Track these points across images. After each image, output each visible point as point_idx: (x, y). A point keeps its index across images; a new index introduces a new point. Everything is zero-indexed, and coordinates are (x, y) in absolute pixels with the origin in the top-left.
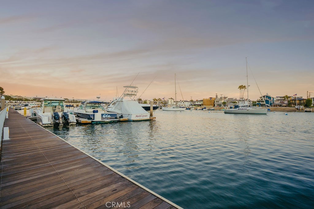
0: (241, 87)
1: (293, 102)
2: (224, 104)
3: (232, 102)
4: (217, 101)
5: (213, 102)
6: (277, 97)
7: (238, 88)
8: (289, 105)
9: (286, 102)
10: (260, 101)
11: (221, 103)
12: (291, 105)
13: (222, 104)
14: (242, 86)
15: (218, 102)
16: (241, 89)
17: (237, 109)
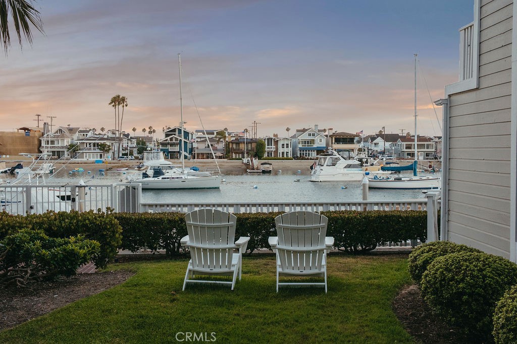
0: (117, 101)
1: (234, 146)
2: (74, 149)
3: (94, 144)
4: (50, 139)
5: (36, 142)
6: (197, 131)
7: (110, 104)
8: (227, 153)
10: (168, 143)
11: (63, 147)
12: (230, 154)
13: (65, 150)
14: (119, 96)
15: (53, 142)
16: (117, 106)
17: (160, 178)
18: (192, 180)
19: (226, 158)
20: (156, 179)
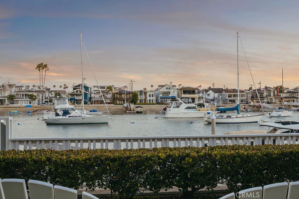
0: (41, 67)
1: (118, 96)
2: (12, 98)
3: (26, 95)
6: (94, 87)
7: (36, 68)
8: (114, 101)
9: (109, 96)
10: (75, 94)
11: (4, 97)
12: (116, 101)
13: (6, 99)
14: (42, 64)
16: (41, 70)
18: (89, 118)
19: (113, 103)
20: (64, 117)
